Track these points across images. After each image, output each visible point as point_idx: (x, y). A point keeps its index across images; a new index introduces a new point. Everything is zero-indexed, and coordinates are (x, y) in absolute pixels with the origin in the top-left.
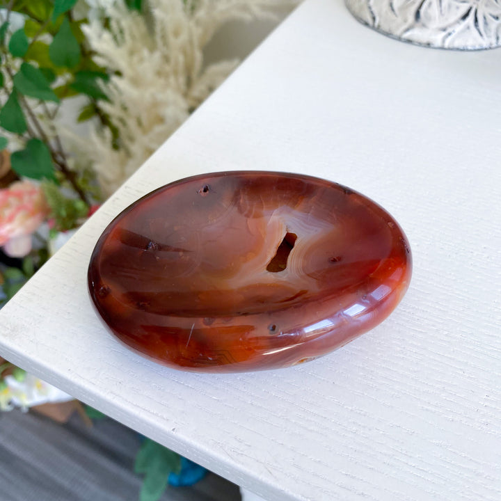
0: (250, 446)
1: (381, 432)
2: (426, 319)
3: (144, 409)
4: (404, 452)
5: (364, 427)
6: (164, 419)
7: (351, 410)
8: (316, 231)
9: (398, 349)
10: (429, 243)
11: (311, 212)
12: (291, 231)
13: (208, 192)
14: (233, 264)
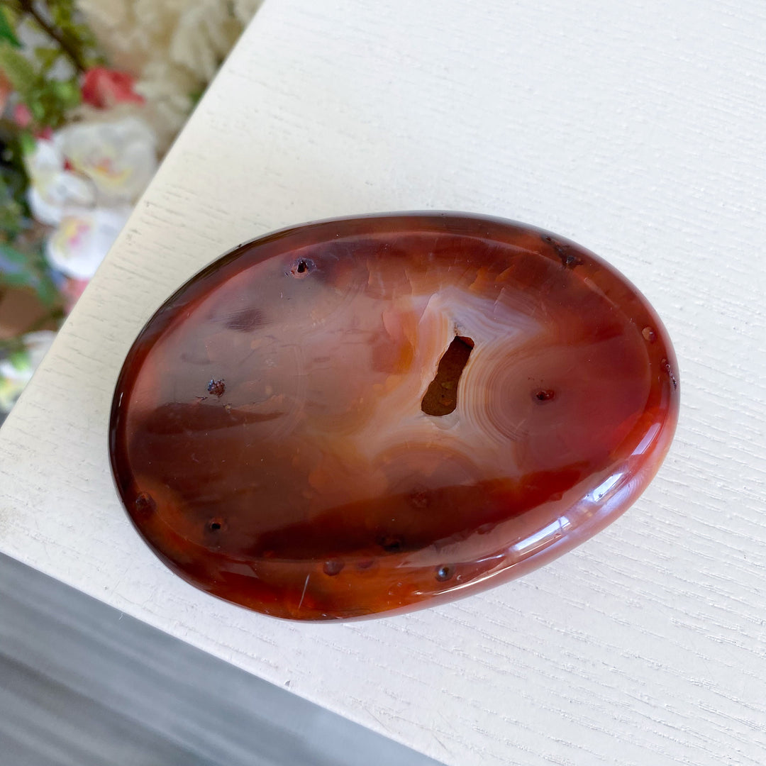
0: (409, 704)
1: (611, 669)
2: (689, 459)
3: (237, 651)
4: (645, 699)
5: (585, 661)
6: (270, 665)
7: (565, 634)
8: (509, 333)
9: (642, 519)
10: (701, 302)
11: (499, 298)
12: (464, 334)
13: (306, 272)
14: (362, 400)
